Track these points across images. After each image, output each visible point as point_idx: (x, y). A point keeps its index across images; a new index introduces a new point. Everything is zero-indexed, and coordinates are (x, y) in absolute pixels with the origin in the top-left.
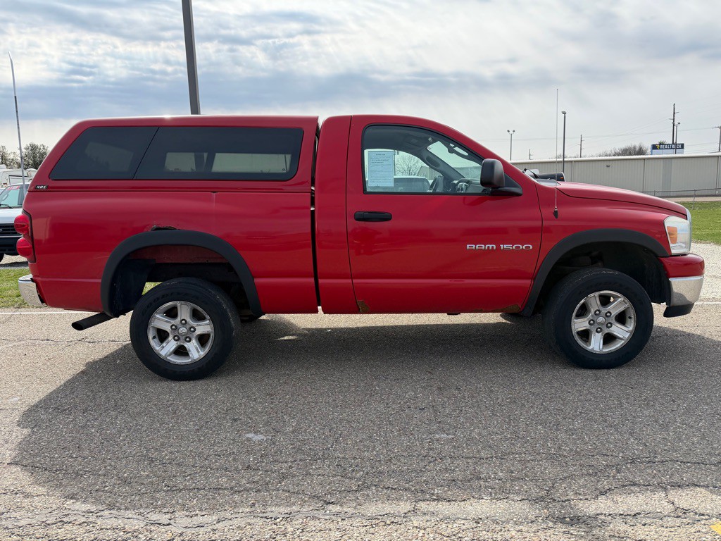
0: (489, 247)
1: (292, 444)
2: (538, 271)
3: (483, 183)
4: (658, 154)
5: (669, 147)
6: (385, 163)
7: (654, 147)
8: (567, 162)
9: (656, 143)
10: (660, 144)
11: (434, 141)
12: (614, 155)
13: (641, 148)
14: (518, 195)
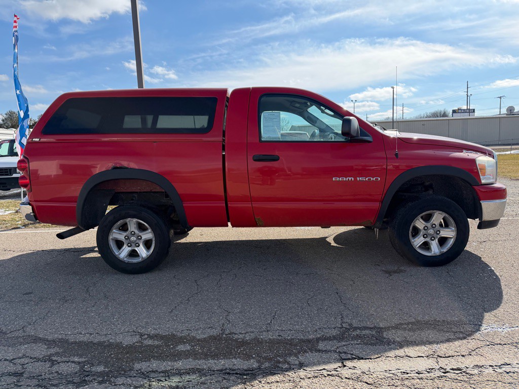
0: (349, 179)
1: (242, 321)
2: (384, 197)
3: (344, 134)
4: (457, 116)
5: (464, 111)
6: (274, 120)
7: (454, 111)
8: (395, 122)
9: (456, 108)
10: (458, 109)
11: (311, 105)
12: (426, 118)
13: (445, 113)
14: (369, 142)
